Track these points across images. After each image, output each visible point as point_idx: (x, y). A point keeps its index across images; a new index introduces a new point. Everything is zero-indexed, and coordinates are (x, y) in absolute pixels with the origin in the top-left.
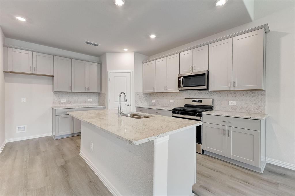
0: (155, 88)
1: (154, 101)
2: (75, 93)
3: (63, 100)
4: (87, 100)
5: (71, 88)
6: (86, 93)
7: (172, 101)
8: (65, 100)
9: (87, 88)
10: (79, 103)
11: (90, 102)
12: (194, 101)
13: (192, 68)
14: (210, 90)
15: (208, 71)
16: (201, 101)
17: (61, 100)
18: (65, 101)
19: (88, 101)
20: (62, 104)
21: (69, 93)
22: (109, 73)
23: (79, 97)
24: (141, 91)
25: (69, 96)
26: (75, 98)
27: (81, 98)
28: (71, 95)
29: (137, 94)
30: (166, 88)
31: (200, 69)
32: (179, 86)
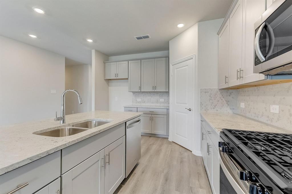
2: (148, 93)
4: (159, 100)
5: (140, 88)
6: (158, 93)
8: (140, 99)
10: (152, 103)
17: (138, 99)
18: (140, 101)
19: (161, 101)
20: (138, 103)
21: (143, 93)
23: (152, 97)
25: (143, 96)
26: (148, 98)
27: (154, 98)
28: (145, 95)
29: (204, 92)
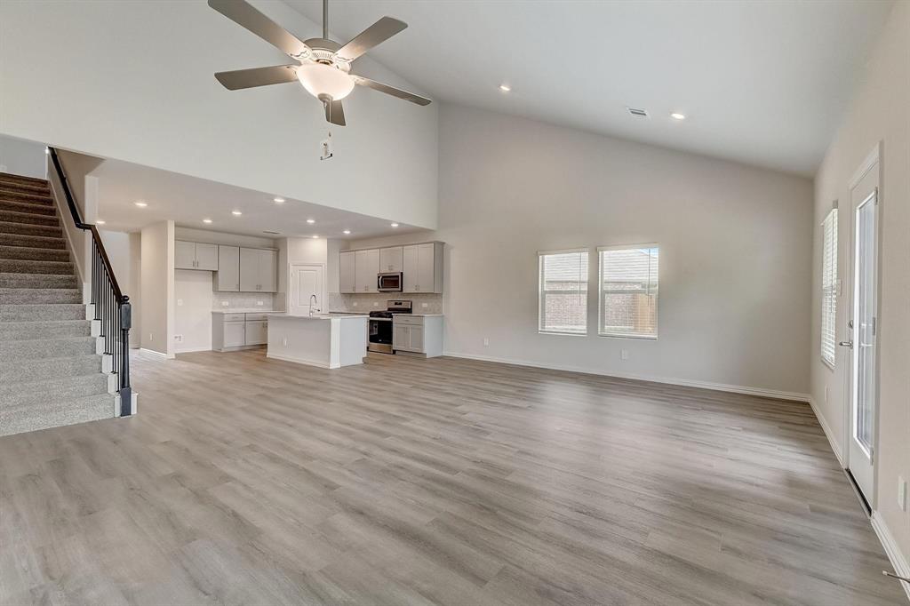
0: (354, 288)
1: (355, 304)
2: (243, 293)
3: (226, 303)
5: (239, 286)
6: (256, 293)
7: (376, 304)
9: (259, 287)
10: (245, 307)
11: (260, 306)
12: (396, 304)
13: (390, 267)
14: (404, 292)
15: (402, 273)
16: (401, 304)
17: (223, 303)
18: (227, 304)
20: (224, 308)
21: (235, 293)
22: (291, 267)
23: (245, 299)
24: (337, 291)
25: (232, 298)
26: (239, 300)
27: (251, 300)
28: (237, 296)
29: (331, 295)
30: (367, 288)
31: (396, 270)
32: (379, 287)
